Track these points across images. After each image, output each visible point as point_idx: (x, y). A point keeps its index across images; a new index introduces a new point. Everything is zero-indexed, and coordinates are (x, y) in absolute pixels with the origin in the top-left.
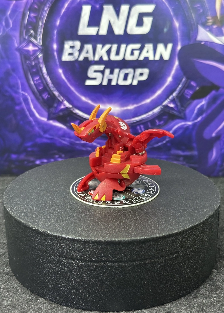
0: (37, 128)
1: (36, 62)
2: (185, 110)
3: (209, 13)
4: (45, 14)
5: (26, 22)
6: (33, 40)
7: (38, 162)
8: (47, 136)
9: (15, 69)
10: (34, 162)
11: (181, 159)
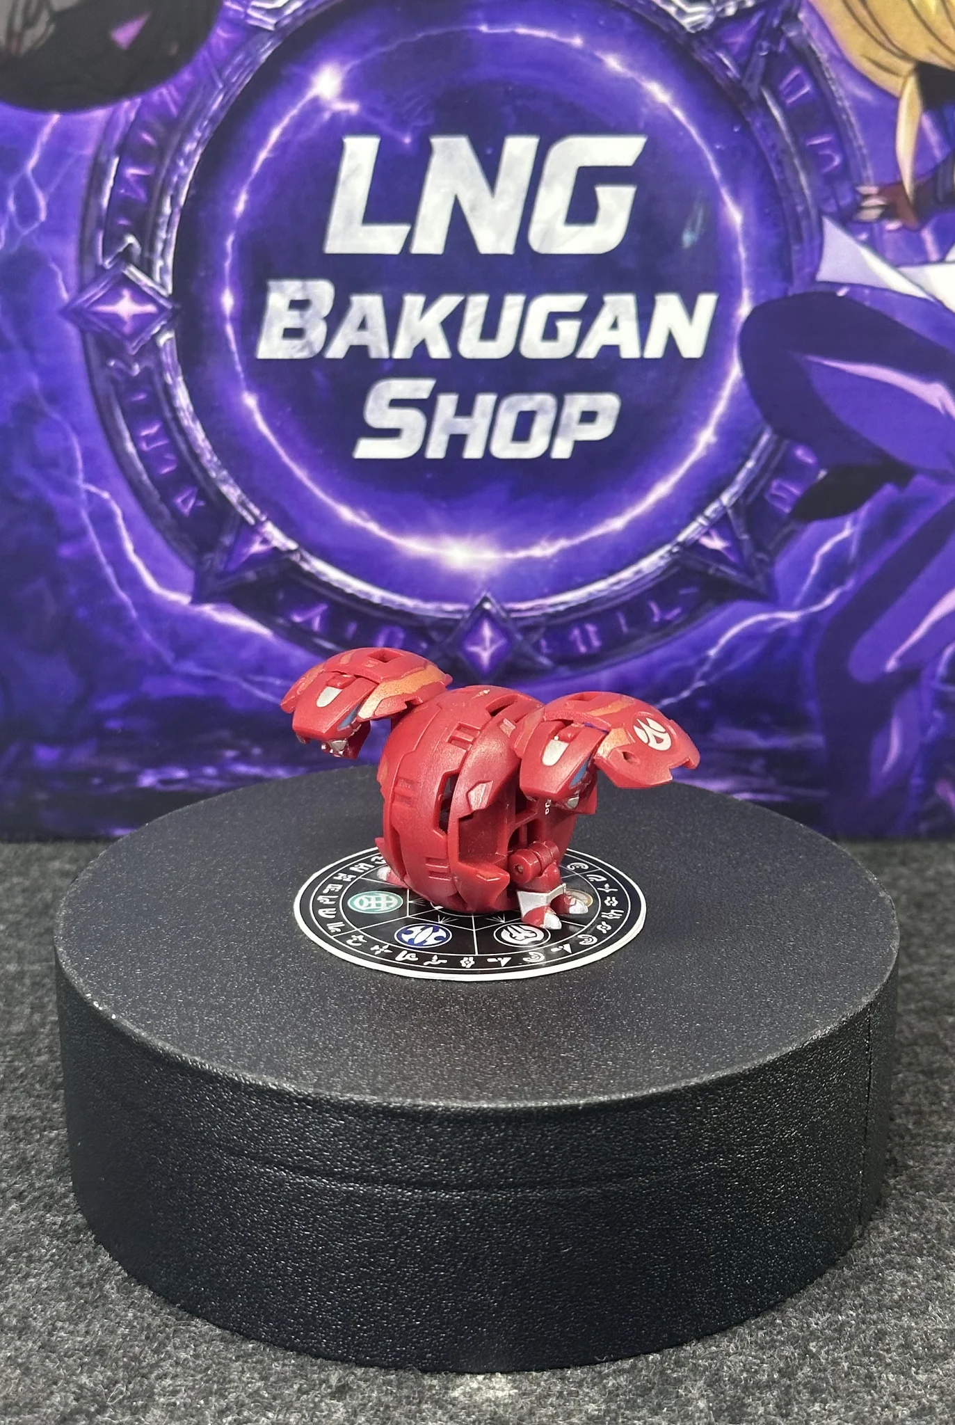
0: (147, 636)
1: (145, 364)
3: (869, 172)
4: (187, 171)
5: (105, 202)
6: (133, 272)
7: (148, 780)
8: (191, 667)
9: (58, 395)
10: (131, 777)
11: (757, 765)
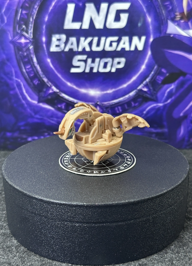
0: (29, 110)
1: (27, 53)
2: (157, 94)
3: (177, 10)
4: (35, 12)
5: (19, 18)
6: (25, 33)
7: (30, 139)
8: (38, 116)
9: (9, 59)
10: (26, 139)
11: (154, 135)
